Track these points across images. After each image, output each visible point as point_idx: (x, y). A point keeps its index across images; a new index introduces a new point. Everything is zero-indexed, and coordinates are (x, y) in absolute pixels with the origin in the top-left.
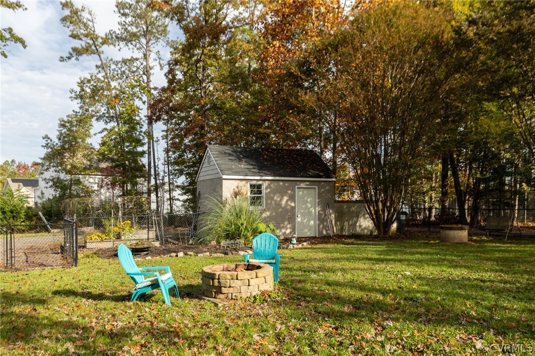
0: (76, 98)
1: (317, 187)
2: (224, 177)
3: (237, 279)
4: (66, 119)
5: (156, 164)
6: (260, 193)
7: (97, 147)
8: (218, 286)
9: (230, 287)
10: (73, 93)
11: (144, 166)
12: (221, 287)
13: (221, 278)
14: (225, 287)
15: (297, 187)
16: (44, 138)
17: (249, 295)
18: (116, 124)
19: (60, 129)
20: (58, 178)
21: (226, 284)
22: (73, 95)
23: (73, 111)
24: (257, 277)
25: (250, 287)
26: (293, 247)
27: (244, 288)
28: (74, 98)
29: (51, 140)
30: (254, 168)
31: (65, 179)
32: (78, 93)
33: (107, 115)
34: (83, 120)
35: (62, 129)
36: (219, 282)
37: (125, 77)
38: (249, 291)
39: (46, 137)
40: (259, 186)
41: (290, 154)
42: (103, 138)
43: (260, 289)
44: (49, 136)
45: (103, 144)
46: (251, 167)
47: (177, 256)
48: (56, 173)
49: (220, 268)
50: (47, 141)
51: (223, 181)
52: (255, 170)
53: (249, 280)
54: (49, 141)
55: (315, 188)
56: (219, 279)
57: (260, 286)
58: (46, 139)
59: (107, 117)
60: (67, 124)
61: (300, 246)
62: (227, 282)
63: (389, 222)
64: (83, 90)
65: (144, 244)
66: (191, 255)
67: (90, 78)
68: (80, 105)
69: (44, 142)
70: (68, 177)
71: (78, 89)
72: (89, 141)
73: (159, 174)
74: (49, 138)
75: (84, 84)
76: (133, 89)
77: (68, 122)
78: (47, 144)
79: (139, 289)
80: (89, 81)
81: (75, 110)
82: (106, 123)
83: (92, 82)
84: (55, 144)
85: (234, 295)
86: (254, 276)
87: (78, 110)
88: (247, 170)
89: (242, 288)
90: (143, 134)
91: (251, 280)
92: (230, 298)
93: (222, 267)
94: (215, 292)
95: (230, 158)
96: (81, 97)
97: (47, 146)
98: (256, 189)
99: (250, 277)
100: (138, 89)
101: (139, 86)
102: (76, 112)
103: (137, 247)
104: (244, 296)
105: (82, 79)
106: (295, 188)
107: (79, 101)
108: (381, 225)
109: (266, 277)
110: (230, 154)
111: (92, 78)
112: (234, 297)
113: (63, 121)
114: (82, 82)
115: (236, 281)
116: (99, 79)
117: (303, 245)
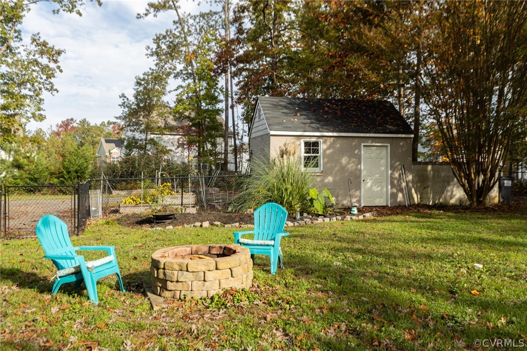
0: (152, 55)
1: (389, 145)
2: (272, 133)
3: (187, 271)
4: (142, 77)
5: (236, 123)
6: (317, 151)
7: (172, 105)
8: (163, 279)
9: (177, 281)
10: (149, 50)
11: (221, 125)
12: (167, 281)
13: (166, 268)
14: (172, 282)
15: (363, 144)
16: (120, 97)
17: (204, 295)
18: (193, 80)
19: (136, 87)
20: (134, 138)
21: (172, 278)
22: (149, 52)
23: (150, 69)
24: (217, 269)
25: (206, 283)
26: (351, 218)
27: (197, 285)
28: (150, 55)
29: (128, 99)
30: (312, 123)
31: (140, 138)
32: (154, 50)
33: (184, 72)
34: (158, 78)
35: (138, 87)
36: (164, 274)
37: (203, 32)
38: (204, 288)
39: (123, 96)
40: (316, 144)
41: (358, 105)
42: (177, 95)
43: (223, 286)
44: (126, 95)
45: (179, 101)
46: (309, 121)
47: (201, 226)
48: (132, 133)
49: (186, 251)
50: (123, 100)
51: (271, 137)
52: (313, 125)
53: (204, 272)
54: (126, 100)
55: (387, 146)
56: (164, 269)
57: (222, 281)
58: (122, 98)
59: (185, 74)
60: (143, 82)
61: (361, 217)
62: (173, 274)
63: (485, 189)
64: (159, 47)
65: (166, 211)
66: (217, 226)
67: (165, 34)
68: (156, 62)
69: (120, 101)
70: (143, 136)
71: (154, 46)
72: (164, 99)
73: (238, 133)
74: (125, 97)
75: (160, 40)
76: (208, 43)
77: (144, 79)
78: (124, 103)
79: (60, 277)
80: (164, 37)
81: (152, 68)
82: (184, 80)
83: (168, 39)
84: (131, 103)
85: (183, 293)
86: (213, 267)
87: (154, 68)
88: (303, 125)
89: (195, 283)
90: (218, 91)
91: (207, 273)
92: (178, 297)
93: (189, 249)
94: (161, 288)
95: (285, 111)
96: (157, 54)
97: (123, 105)
98: (312, 147)
99: (207, 268)
100: (213, 44)
101: (215, 40)
102: (153, 70)
103: (157, 214)
104: (197, 295)
105: (158, 36)
106: (360, 146)
107: (155, 58)
108: (474, 193)
109: (234, 270)
110: (285, 107)
111: (167, 34)
112: (182, 297)
113: (140, 79)
114: (158, 38)
115: (185, 273)
116: (174, 34)
117: (364, 216)
